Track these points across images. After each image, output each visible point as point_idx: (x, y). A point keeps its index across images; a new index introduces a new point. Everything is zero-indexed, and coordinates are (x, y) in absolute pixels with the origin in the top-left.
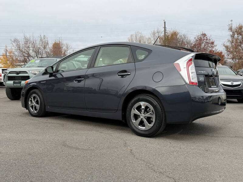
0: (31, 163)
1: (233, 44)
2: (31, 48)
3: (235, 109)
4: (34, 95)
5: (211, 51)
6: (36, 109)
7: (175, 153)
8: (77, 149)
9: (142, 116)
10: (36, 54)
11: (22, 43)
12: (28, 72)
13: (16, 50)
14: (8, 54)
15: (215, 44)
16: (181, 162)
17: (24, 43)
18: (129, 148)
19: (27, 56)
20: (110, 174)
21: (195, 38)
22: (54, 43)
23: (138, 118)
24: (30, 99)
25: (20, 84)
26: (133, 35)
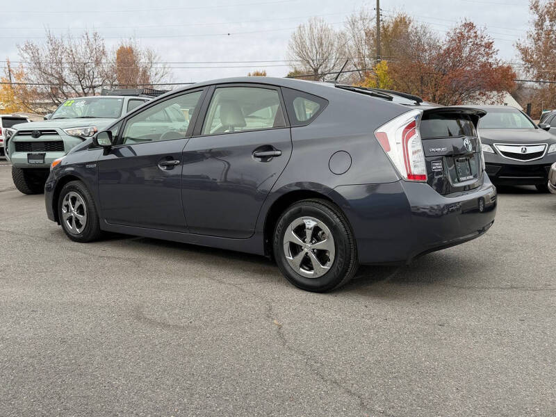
0: (66, 365)
1: (540, 43)
2: (67, 65)
3: (526, 212)
4: (72, 194)
5: (484, 65)
6: (79, 225)
7: (372, 334)
8: (165, 325)
9: (308, 247)
10: (79, 78)
11: (45, 54)
12: (59, 131)
13: (31, 69)
14: (14, 80)
15: (495, 47)
16: (381, 357)
17: (48, 53)
18: (275, 321)
19: (57, 84)
20: (230, 387)
21: (449, 33)
22: (119, 48)
23: (299, 252)
24: (65, 203)
25: (44, 158)
26: (304, 27)
